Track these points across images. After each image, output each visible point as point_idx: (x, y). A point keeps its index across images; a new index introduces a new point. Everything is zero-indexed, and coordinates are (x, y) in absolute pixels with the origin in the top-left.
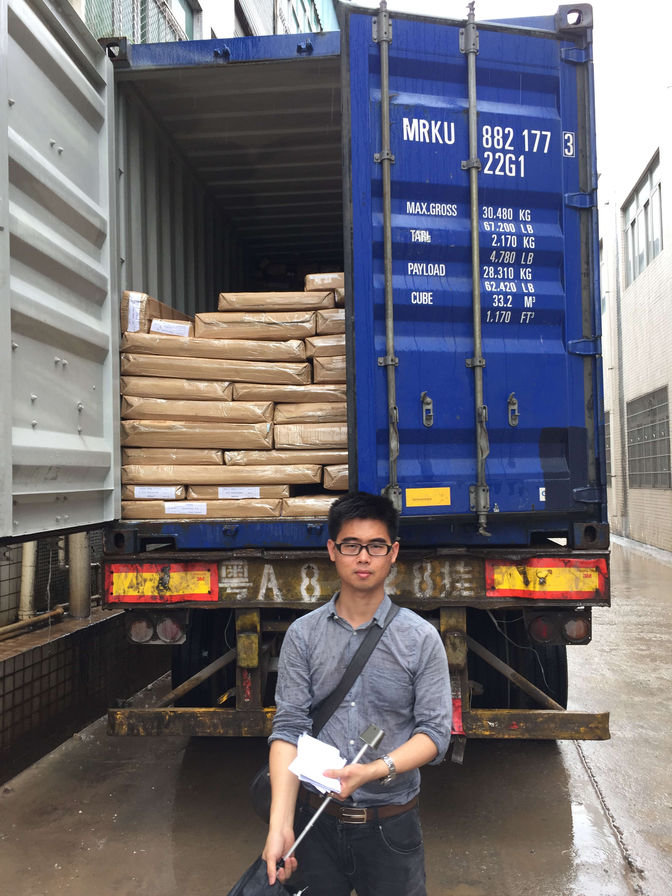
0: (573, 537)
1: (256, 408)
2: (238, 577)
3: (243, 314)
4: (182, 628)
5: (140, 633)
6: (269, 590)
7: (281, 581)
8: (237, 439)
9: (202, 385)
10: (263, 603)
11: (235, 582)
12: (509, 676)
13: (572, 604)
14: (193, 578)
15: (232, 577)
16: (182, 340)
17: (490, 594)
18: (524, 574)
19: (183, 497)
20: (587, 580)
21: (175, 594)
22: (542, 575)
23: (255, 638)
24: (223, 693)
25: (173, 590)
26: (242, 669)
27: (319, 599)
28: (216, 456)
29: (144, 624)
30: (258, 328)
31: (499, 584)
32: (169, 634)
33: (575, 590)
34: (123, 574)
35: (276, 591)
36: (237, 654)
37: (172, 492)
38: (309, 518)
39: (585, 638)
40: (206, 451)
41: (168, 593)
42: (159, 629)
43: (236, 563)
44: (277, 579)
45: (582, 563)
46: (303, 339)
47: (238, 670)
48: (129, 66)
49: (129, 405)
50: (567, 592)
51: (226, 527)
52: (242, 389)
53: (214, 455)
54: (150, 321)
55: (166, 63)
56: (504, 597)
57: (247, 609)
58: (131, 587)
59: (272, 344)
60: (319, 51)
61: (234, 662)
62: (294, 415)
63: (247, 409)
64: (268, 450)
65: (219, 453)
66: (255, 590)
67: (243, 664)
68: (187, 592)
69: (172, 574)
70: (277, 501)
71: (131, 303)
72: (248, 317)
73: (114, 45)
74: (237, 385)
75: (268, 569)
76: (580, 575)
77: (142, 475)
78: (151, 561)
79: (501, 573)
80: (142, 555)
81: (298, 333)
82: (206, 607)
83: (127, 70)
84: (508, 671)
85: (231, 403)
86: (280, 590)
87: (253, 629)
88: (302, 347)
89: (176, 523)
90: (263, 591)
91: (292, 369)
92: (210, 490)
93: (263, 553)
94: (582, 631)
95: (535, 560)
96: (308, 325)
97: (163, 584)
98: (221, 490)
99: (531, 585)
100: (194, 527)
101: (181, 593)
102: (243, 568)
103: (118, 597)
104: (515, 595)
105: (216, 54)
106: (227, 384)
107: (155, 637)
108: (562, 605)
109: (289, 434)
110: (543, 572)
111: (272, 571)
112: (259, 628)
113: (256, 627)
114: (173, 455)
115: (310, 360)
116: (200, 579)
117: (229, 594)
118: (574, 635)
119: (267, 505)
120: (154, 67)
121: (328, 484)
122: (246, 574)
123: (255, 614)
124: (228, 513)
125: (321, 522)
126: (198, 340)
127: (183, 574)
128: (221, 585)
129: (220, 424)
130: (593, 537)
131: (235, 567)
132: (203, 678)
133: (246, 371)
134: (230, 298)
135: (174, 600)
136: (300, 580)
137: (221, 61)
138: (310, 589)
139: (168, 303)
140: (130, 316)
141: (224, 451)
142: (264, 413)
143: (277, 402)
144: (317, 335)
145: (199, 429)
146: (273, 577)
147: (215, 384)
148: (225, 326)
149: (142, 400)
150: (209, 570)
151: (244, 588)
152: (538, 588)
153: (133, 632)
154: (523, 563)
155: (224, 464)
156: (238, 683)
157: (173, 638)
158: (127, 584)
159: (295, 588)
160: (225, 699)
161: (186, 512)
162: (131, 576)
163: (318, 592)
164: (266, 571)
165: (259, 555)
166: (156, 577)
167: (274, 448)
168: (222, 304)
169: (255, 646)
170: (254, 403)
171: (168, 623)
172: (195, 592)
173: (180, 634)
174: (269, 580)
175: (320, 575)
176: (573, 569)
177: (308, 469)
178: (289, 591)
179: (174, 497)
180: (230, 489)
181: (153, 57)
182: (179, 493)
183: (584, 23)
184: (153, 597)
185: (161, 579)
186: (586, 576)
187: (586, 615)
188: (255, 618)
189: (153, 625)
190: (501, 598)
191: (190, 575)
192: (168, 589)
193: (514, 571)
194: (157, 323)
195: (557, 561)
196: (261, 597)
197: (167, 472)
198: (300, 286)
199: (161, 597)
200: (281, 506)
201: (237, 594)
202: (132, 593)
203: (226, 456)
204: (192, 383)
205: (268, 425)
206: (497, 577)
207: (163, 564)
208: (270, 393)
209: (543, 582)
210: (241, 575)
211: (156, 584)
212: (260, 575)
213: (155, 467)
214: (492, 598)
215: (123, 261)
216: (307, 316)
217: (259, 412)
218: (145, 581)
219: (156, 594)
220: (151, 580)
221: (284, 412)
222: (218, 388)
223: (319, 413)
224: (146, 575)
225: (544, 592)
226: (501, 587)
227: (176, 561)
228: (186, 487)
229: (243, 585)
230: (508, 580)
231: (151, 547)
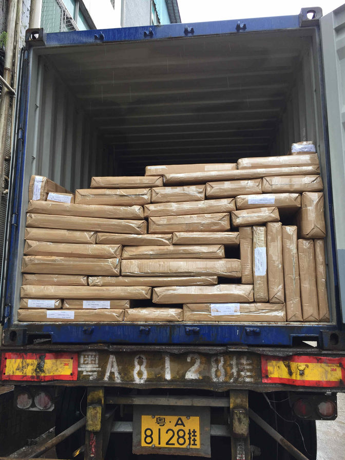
0: (322, 341)
1: (111, 249)
2: (92, 363)
3: (106, 190)
4: (52, 399)
5: (23, 402)
6: (112, 373)
7: (120, 367)
8: (97, 268)
9: (78, 234)
10: (107, 383)
11: (89, 367)
12: (279, 441)
13: (323, 391)
14: (61, 363)
15: (87, 364)
16: (66, 205)
17: (265, 381)
18: (289, 367)
19: (60, 307)
20: (334, 373)
21: (48, 375)
22: (302, 368)
23: (99, 410)
24: (77, 449)
25: (46, 371)
26: (90, 432)
27: (146, 381)
28: (83, 280)
29: (26, 396)
30: (115, 198)
31: (271, 373)
32: (42, 404)
33: (325, 380)
34: (14, 360)
35: (116, 375)
36: (86, 421)
37: (52, 303)
38: (142, 323)
39: (332, 416)
40: (76, 277)
41: (43, 375)
42: (36, 401)
43: (91, 353)
44: (118, 365)
45: (330, 360)
46: (143, 206)
47: (87, 433)
49: (30, 246)
50: (319, 382)
51: (85, 328)
52: (101, 236)
53: (82, 279)
54: (47, 194)
56: (275, 384)
57: (95, 388)
58: (18, 369)
59: (122, 208)
61: (84, 426)
62: (134, 254)
63: (104, 250)
64: (116, 276)
65: (85, 278)
66: (102, 374)
67: (90, 428)
68: (56, 373)
69: (46, 360)
70: (121, 310)
71: (35, 183)
72: (108, 192)
73: (37, 33)
74: (99, 234)
75: (112, 358)
76: (329, 369)
77: (33, 291)
78: (34, 351)
79: (273, 365)
80: (28, 347)
81: (140, 202)
82: (67, 385)
84: (278, 437)
85: (95, 245)
86: (120, 373)
87: (99, 402)
88: (142, 209)
89: (53, 325)
90: (108, 374)
91: (134, 224)
92: (77, 302)
93: (108, 347)
94: (331, 411)
95: (296, 357)
96: (146, 197)
97: (40, 368)
98: (85, 302)
99: (294, 376)
100: (65, 328)
101: (52, 374)
102: (95, 357)
103: (9, 376)
104: (282, 382)
105: (96, 37)
106: (92, 233)
107: (33, 405)
108: (316, 391)
109: (133, 266)
110: (302, 366)
111: (114, 360)
112: (103, 402)
113: (101, 400)
114: (55, 278)
115: (146, 219)
116: (66, 364)
117: (84, 375)
118: (325, 413)
119: (115, 313)
120: (59, 45)
121: (155, 300)
122: (97, 362)
123: (101, 391)
124: (87, 319)
125: (149, 325)
126: (76, 205)
127: (54, 361)
128: (79, 369)
129: (87, 259)
130: (337, 342)
131: (90, 356)
132: (67, 435)
133: (105, 225)
134: (98, 180)
135: (46, 379)
136: (133, 366)
138: (140, 374)
139: (58, 180)
140: (35, 191)
141: (88, 276)
142: (115, 252)
143: (124, 245)
144: (152, 203)
145: (72, 262)
146: (115, 364)
147: (86, 233)
148: (93, 196)
149: (38, 243)
150: (72, 358)
151: (95, 371)
152: (299, 378)
153: (18, 402)
154: (287, 359)
155: (88, 285)
156: (87, 442)
157: (45, 407)
158: (16, 366)
159: (130, 372)
160: (78, 453)
161: (61, 317)
162: (19, 361)
163: (145, 376)
164: (110, 360)
165: (106, 348)
166: (36, 362)
167: (121, 275)
168: (93, 184)
169: (99, 415)
170: (109, 245)
171: (43, 395)
172: (62, 374)
173: (50, 404)
174: (112, 366)
175: (147, 363)
176: (323, 365)
177: (142, 289)
178: (125, 374)
179: (53, 307)
180: (91, 302)
181: (59, 40)
182: (57, 304)
184: (32, 377)
185: (39, 364)
186: (333, 370)
187: (333, 399)
188: (101, 394)
189: (32, 397)
190: (272, 384)
191: (59, 361)
192: (43, 371)
193: (281, 364)
194: (52, 195)
195: (311, 358)
196: (106, 379)
197: (51, 290)
198: (142, 173)
199: (38, 377)
200: (124, 314)
201: (90, 376)
202: (18, 373)
203: (89, 280)
204: (71, 232)
205: (118, 260)
206: (270, 368)
207: (41, 354)
208: (121, 239)
209: (302, 374)
210: (93, 362)
211: (35, 367)
212: (107, 363)
213: (43, 287)
214: (266, 383)
215: (34, 158)
216: (145, 191)
217: (112, 251)
218: (28, 365)
219: (34, 375)
220: (32, 365)
221: (129, 252)
222: (87, 236)
223: (151, 253)
224: (29, 361)
225: (304, 381)
226: (272, 376)
227: (50, 351)
228: (62, 300)
229: (95, 369)
230: (277, 371)
231: (38, 341)
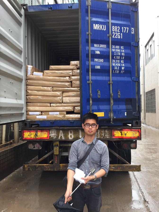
0: (133, 124)
1: (58, 93)
2: (54, 133)
3: (55, 71)
4: (41, 145)
5: (31, 147)
6: (61, 136)
7: (64, 134)
8: (54, 100)
9: (45, 88)
11: (53, 135)
12: (118, 157)
13: (132, 140)
14: (43, 134)
15: (52, 133)
16: (41, 77)
17: (113, 137)
18: (121, 133)
19: (41, 114)
20: (136, 134)
21: (39, 137)
22: (125, 133)
23: (58, 148)
24: (50, 161)
25: (39, 136)
26: (55, 155)
27: (73, 139)
28: (49, 105)
29: (32, 144)
30: (59, 74)
31: (115, 135)
32: (37, 147)
33: (133, 136)
34: (27, 133)
35: (63, 137)
36: (54, 152)
37: (38, 113)
38: (71, 119)
39: (135, 148)
40: (46, 103)
41: (37, 137)
42: (35, 146)
43: (53, 130)
44: (63, 134)
45: (135, 130)
46: (69, 77)
47: (54, 155)
48: (28, 11)
49: (28, 92)
50: (131, 137)
51: (51, 121)
52: (55, 89)
53: (48, 104)
54: (33, 72)
55: (37, 10)
56: (117, 138)
57: (56, 140)
58: (28, 136)
59: (62, 78)
60: (74, 8)
61: (53, 153)
62: (67, 95)
63: (56, 94)
64: (61, 103)
65: (50, 104)
66: (58, 136)
67: (55, 154)
68: (42, 137)
69: (38, 133)
70: (63, 115)
71: (28, 68)
72: (56, 71)
73: (24, 6)
74: (54, 88)
75: (61, 131)
76: (134, 133)
77: (31, 109)
78: (33, 129)
79: (116, 132)
80: (31, 128)
81: (68, 75)
82: (46, 140)
83: (27, 12)
84: (117, 155)
85: (52, 92)
86: (64, 136)
87: (57, 146)
88: (69, 79)
89: (39, 120)
90: (60, 137)
91: (67, 84)
92: (47, 113)
93: (60, 128)
94: (135, 146)
95: (124, 129)
96: (71, 74)
97: (36, 135)
98: (50, 113)
99: (123, 135)
100: (43, 121)
101: (40, 137)
102: (55, 131)
103: (25, 138)
104: (119, 137)
105: (49, 8)
106: (51, 87)
107: (34, 147)
108: (130, 140)
109: (66, 99)
110: (126, 132)
111: (62, 132)
112: (59, 145)
113: (58, 145)
114: (39, 104)
115: (71, 82)
116: (45, 134)
117: (52, 137)
118: (133, 147)
119: (61, 116)
120: (34, 11)
121: (75, 111)
122: (56, 133)
123: (58, 142)
124: (52, 118)
125: (73, 120)
126: (44, 77)
127: (41, 133)
128: (50, 135)
129: (50, 97)
130: (137, 124)
131: (53, 131)
132: (46, 157)
133: (56, 84)
134: (52, 67)
135: (39, 139)
136: (68, 134)
137: (50, 10)
138: (71, 136)
139: (37, 68)
140: (28, 71)
141: (51, 103)
142: (60, 94)
143: (63, 92)
144: (73, 76)
145: (45, 98)
146: (62, 133)
147: (49, 87)
148: (51, 73)
149: (31, 91)
150: (47, 132)
151: (55, 136)
152: (124, 136)
153: (29, 146)
154: (121, 130)
155: (51, 106)
156: (54, 158)
157: (38, 148)
158: (28, 135)
159: (67, 136)
160: (51, 162)
161: (42, 118)
162: (29, 133)
163: (73, 137)
164: (60, 132)
165: (59, 128)
166: (35, 133)
167: (62, 103)
168: (50, 68)
169: (58, 150)
170: (58, 92)
171: (37, 144)
172: (44, 137)
173: (40, 147)
174: (61, 134)
175: (73, 133)
176: (133, 132)
177: (70, 108)
178: (66, 136)
179: (39, 114)
180: (52, 113)
181: (34, 9)
182: (40, 113)
183: (137, 2)
184: (34, 138)
185: (36, 134)
186: (136, 133)
187: (136, 142)
188: (58, 143)
189: (34, 145)
190: (116, 138)
191: (42, 133)
192: (37, 136)
193: (119, 132)
194: (35, 73)
195: (129, 130)
196: (59, 138)
197: (37, 108)
198: (69, 64)
199: (36, 138)
200: (64, 116)
201: (53, 137)
202: (29, 137)
203: (51, 105)
204: (43, 87)
205: (61, 97)
206: (115, 133)
207: (36, 130)
208: (62, 90)
209: (126, 135)
211: (34, 135)
212: (59, 133)
213: (34, 107)
214: (113, 138)
215: (26, 58)
216: (70, 71)
217: (59, 94)
218: (32, 134)
219: (34, 137)
220: (33, 134)
221: (65, 94)
222: (49, 88)
223: (73, 94)
224: (32, 133)
225: (126, 137)
226: (116, 136)
227: (39, 129)
228: (42, 112)
229: (55, 135)
230: (117, 134)
231: (33, 126)
